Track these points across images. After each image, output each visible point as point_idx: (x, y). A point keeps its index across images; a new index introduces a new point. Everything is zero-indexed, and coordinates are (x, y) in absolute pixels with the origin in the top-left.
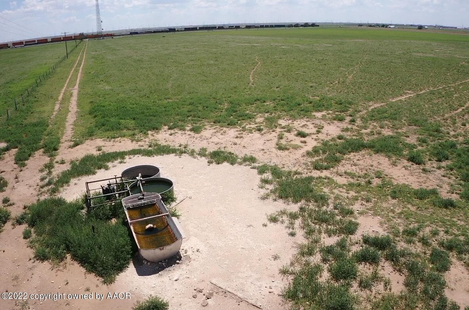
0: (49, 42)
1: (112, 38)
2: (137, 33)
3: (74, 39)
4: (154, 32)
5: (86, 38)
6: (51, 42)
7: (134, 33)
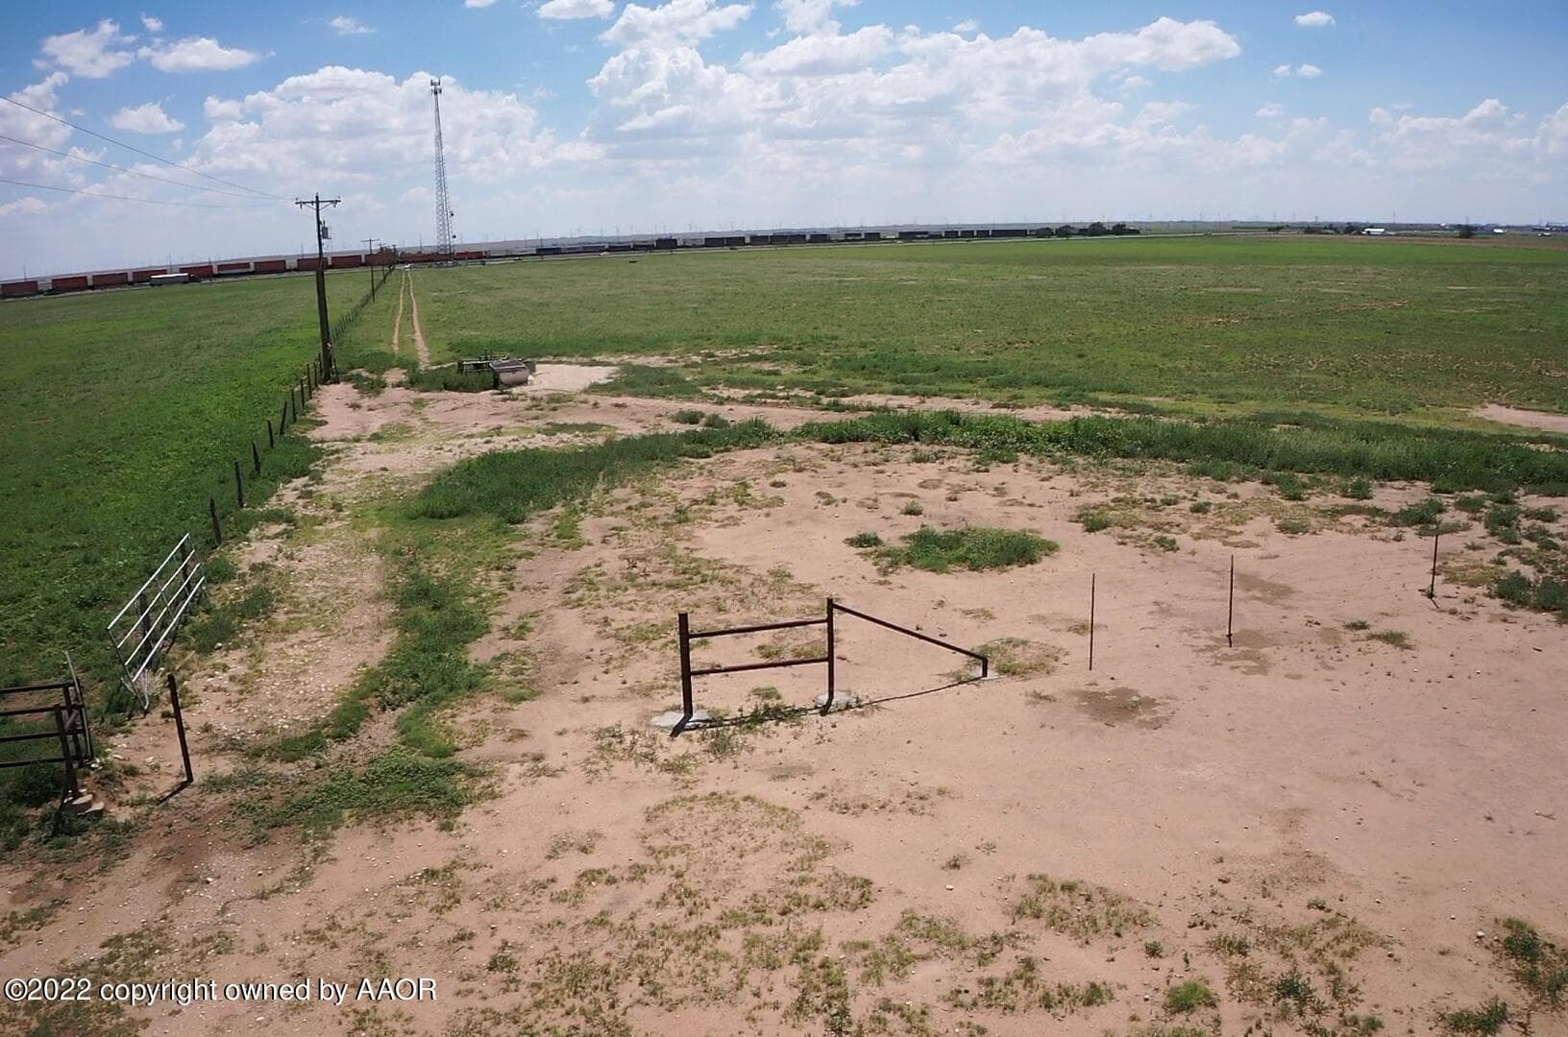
0: (289, 270)
1: (483, 263)
2: (555, 251)
3: (364, 265)
4: (612, 249)
5: (403, 263)
6: (295, 270)
7: (547, 251)
